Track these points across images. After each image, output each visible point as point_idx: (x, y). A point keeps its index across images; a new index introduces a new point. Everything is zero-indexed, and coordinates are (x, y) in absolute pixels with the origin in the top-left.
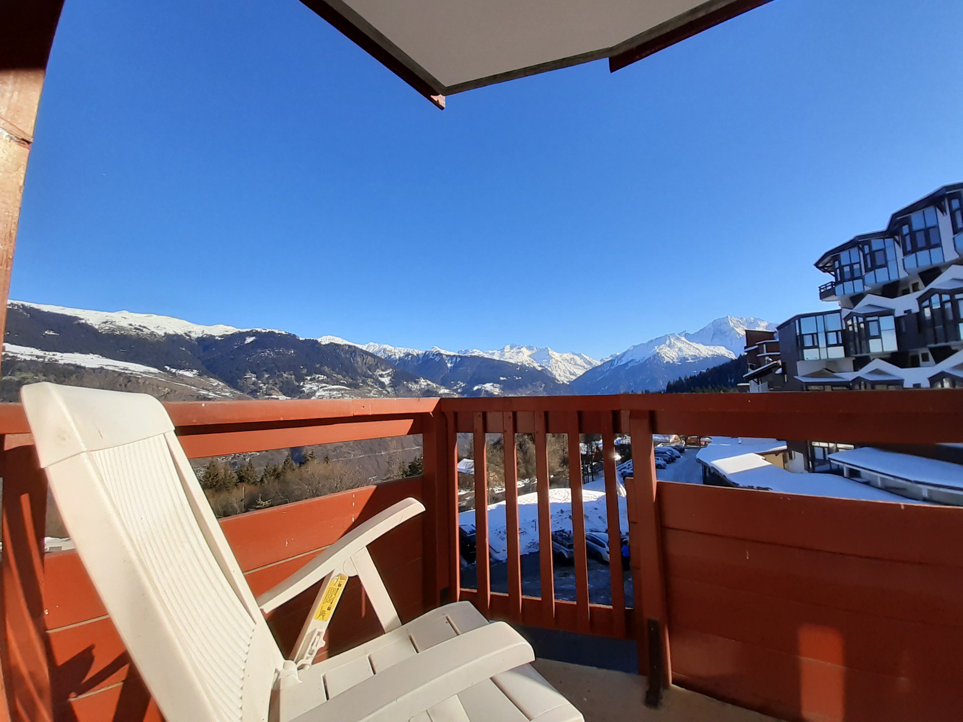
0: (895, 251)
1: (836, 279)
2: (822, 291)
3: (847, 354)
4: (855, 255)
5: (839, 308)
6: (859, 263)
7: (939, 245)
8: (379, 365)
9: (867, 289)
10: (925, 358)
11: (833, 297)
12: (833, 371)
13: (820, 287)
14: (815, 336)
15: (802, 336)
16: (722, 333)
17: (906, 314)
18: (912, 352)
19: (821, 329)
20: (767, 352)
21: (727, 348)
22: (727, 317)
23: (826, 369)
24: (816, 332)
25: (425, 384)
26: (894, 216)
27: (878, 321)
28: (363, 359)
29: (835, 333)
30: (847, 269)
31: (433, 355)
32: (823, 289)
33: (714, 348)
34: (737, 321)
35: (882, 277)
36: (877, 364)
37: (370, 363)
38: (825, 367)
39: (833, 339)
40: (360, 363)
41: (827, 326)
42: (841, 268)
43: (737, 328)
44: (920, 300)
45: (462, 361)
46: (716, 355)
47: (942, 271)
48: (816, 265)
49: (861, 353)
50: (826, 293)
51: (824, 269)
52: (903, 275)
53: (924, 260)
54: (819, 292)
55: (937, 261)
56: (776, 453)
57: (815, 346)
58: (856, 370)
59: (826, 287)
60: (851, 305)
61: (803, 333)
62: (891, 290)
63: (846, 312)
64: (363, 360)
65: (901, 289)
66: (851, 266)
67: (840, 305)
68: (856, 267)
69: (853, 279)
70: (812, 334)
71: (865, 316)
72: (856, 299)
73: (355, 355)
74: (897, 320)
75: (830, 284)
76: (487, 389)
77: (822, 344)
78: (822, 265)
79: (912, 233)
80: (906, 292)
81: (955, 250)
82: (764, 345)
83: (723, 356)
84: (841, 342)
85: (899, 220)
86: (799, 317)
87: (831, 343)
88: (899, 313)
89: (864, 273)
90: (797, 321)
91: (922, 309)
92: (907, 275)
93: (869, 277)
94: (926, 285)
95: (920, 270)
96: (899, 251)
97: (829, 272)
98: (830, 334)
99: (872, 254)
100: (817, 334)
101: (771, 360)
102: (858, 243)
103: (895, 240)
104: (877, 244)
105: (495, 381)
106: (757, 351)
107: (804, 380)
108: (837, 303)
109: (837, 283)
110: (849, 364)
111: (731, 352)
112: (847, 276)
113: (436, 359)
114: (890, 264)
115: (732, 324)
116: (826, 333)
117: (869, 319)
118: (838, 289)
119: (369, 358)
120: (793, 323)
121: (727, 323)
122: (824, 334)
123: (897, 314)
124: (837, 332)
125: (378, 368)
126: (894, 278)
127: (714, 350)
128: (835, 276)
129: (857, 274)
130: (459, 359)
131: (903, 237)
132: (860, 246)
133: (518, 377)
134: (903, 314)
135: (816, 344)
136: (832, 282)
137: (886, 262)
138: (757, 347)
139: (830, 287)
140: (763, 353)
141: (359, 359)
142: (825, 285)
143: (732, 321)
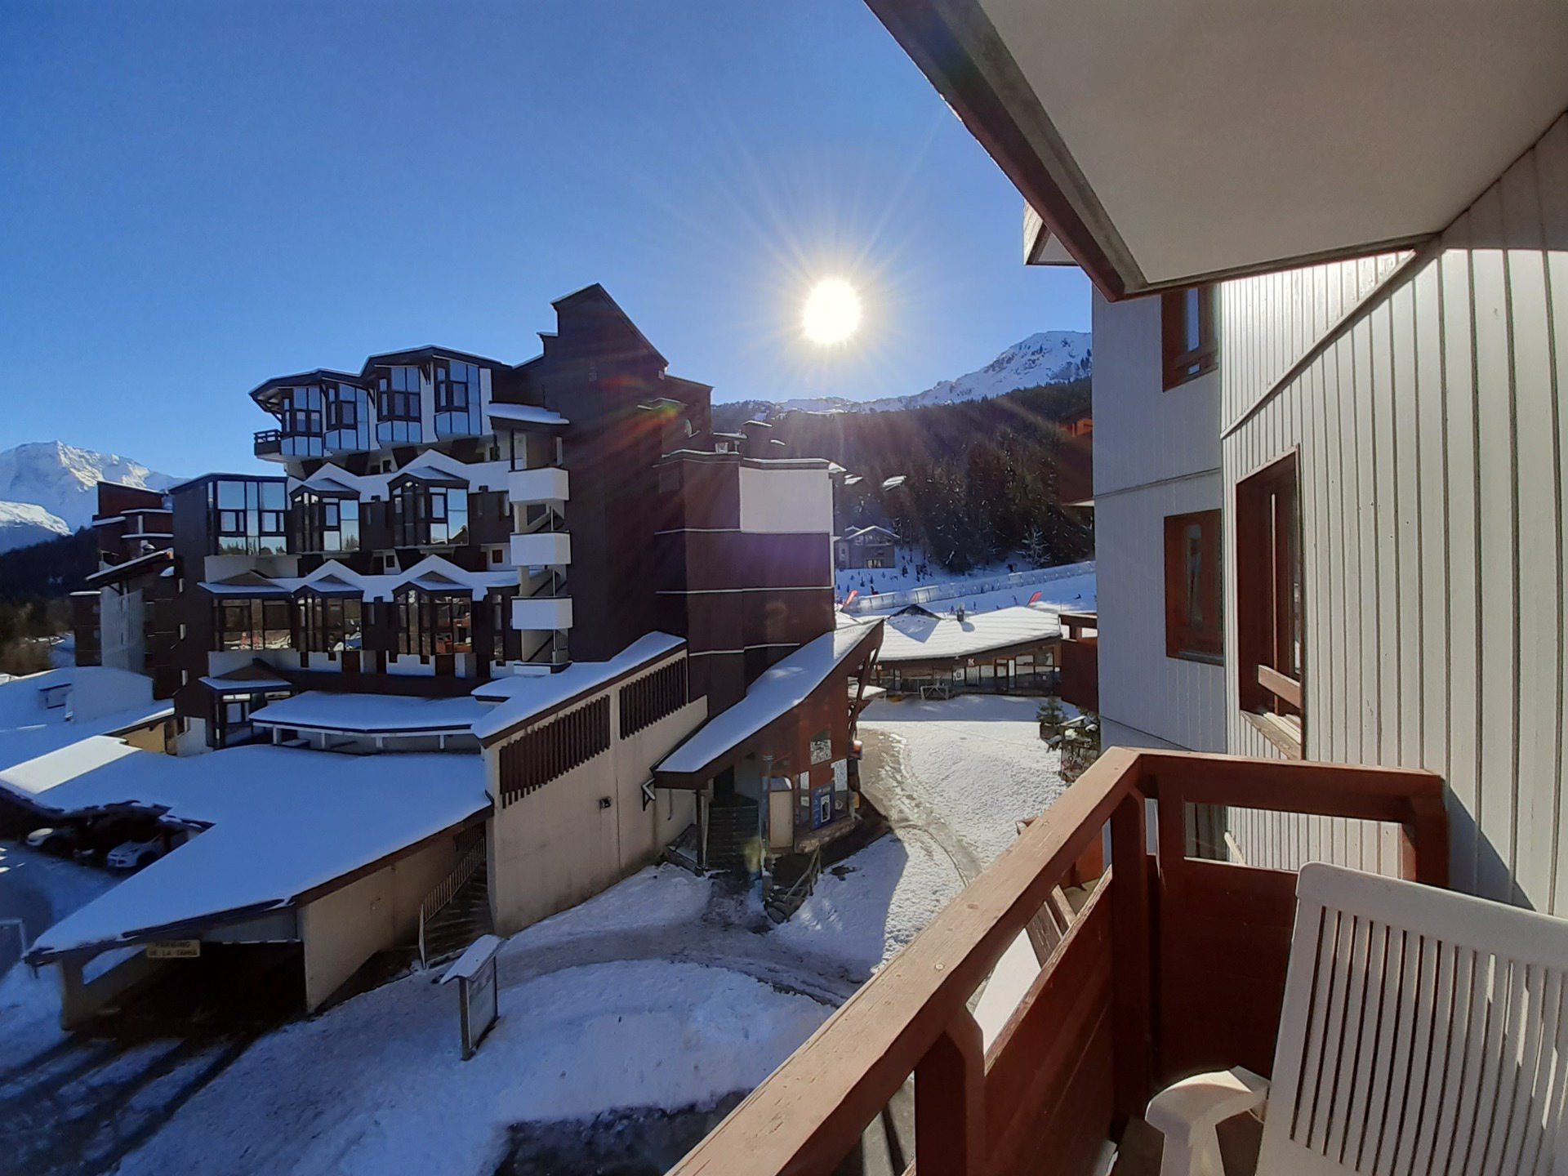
0: (368, 412)
1: (284, 427)
2: (260, 441)
3: (291, 548)
4: (314, 399)
5: (284, 475)
6: (320, 412)
9: (327, 454)
10: (391, 564)
11: (275, 456)
12: (267, 574)
13: (256, 434)
14: (241, 514)
15: (218, 513)
16: (41, 477)
17: (374, 501)
18: (376, 553)
19: (252, 504)
20: (144, 532)
21: (47, 511)
22: (56, 443)
23: (255, 571)
24: (243, 508)
26: (372, 360)
27: (338, 505)
29: (274, 514)
30: (301, 416)
32: (261, 438)
33: (16, 507)
34: (81, 457)
35: (349, 441)
36: (332, 568)
38: (254, 568)
39: (270, 524)
41: (263, 503)
42: (293, 412)
43: (79, 470)
44: (392, 485)
46: (21, 523)
47: (419, 453)
48: (254, 395)
49: (312, 550)
50: (265, 447)
51: (265, 406)
52: (375, 447)
53: (402, 433)
54: (254, 442)
55: (414, 440)
56: (151, 725)
57: (240, 533)
58: (301, 575)
59: (267, 437)
60: (302, 474)
61: (220, 507)
65: (370, 464)
66: (308, 412)
67: (285, 471)
68: (315, 416)
69: (308, 434)
70: (237, 512)
74: (362, 508)
75: (273, 433)
77: (253, 530)
78: (263, 398)
79: (391, 393)
80: (375, 471)
81: (435, 430)
83: (36, 528)
84: (282, 529)
86: (216, 478)
88: (365, 498)
90: (210, 485)
92: (379, 448)
93: (332, 437)
94: (400, 467)
95: (394, 445)
97: (274, 413)
99: (339, 403)
100: (245, 512)
101: (152, 547)
102: (323, 380)
103: (369, 394)
104: (346, 392)
106: (123, 527)
107: (216, 590)
108: (281, 466)
109: (282, 435)
110: (292, 564)
111: (58, 519)
112: (301, 428)
114: (359, 427)
115: (64, 460)
116: (261, 512)
117: (326, 500)
118: (286, 443)
120: (202, 487)
121: (54, 457)
122: (256, 513)
123: (363, 500)
124: (277, 512)
126: (363, 447)
127: (16, 511)
128: (283, 421)
129: (315, 429)
131: (380, 394)
132: (324, 387)
134: (369, 500)
135: (242, 529)
136: (276, 431)
137: (356, 422)
138: (122, 518)
139: (273, 439)
140: (138, 533)
142: (266, 432)
143: (65, 454)
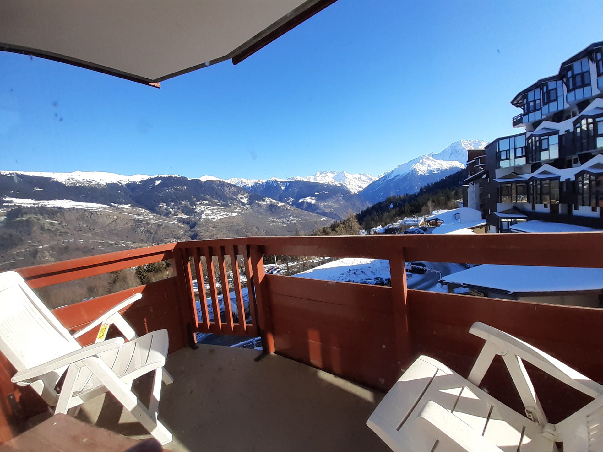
0: (562, 89)
1: (524, 111)
2: (515, 120)
3: (527, 162)
4: (538, 94)
5: (525, 131)
6: (540, 99)
7: (589, 84)
8: (239, 191)
9: (544, 117)
10: (576, 162)
11: (521, 125)
12: (519, 174)
13: (513, 118)
14: (508, 151)
15: (500, 152)
16: (457, 152)
17: (566, 133)
18: (568, 158)
19: (512, 146)
20: (481, 164)
21: (459, 162)
22: (461, 140)
23: (514, 173)
24: (509, 149)
25: (269, 201)
26: (563, 64)
27: (548, 139)
28: (229, 188)
29: (521, 149)
30: (532, 104)
31: (272, 182)
32: (515, 119)
33: (451, 162)
34: (467, 143)
35: (553, 108)
36: (546, 167)
37: (234, 191)
38: (514, 172)
39: (519, 153)
40: (228, 191)
41: (516, 145)
42: (528, 103)
43: (467, 147)
44: (575, 123)
45: (291, 185)
46: (453, 167)
47: (590, 102)
48: (512, 103)
49: (536, 161)
50: (517, 122)
51: (517, 105)
52: (567, 106)
53: (580, 95)
54: (513, 121)
55: (587, 95)
56: (481, 227)
57: (508, 158)
58: (532, 172)
59: (517, 118)
60: (532, 129)
61: (501, 150)
62: (559, 117)
63: (529, 134)
64: (229, 190)
65: (565, 115)
66: (535, 101)
67: (525, 130)
68: (538, 102)
69: (535, 110)
70: (506, 151)
71: (540, 136)
72: (536, 124)
73: (224, 187)
74: (560, 138)
75: (520, 115)
76: (307, 201)
77: (512, 156)
78: (516, 103)
79: (574, 76)
80: (568, 118)
81: (598, 88)
82: (479, 159)
83: (457, 167)
84: (524, 154)
85: (566, 67)
86: (498, 140)
87: (518, 155)
88: (562, 133)
89: (542, 106)
90: (497, 143)
91: (575, 129)
92: (569, 106)
93: (545, 109)
94: (580, 113)
95: (577, 102)
96: (565, 89)
97: (520, 107)
98: (517, 150)
99: (548, 92)
100: (509, 150)
101: (482, 168)
102: (540, 85)
103: (563, 82)
104: (551, 85)
105: (312, 195)
106: (475, 163)
107: (499, 181)
108: (524, 128)
109: (524, 114)
110: (529, 168)
111: (462, 164)
112: (531, 109)
113: (274, 185)
114: (559, 99)
115: (463, 145)
116: (515, 149)
117: (542, 138)
118: (525, 118)
119: (233, 187)
120: (495, 144)
121: (460, 145)
122: (514, 150)
123: (561, 134)
124: (522, 148)
125: (239, 193)
126: (561, 108)
127: (451, 164)
128: (524, 109)
129: (538, 107)
130: (288, 184)
131: (568, 80)
132: (541, 87)
133: (326, 192)
134: (564, 133)
135: (508, 157)
136: (521, 114)
137: (557, 97)
138: (474, 160)
139: (520, 118)
140: (478, 164)
141: (227, 189)
142: (517, 116)
143: (463, 143)
